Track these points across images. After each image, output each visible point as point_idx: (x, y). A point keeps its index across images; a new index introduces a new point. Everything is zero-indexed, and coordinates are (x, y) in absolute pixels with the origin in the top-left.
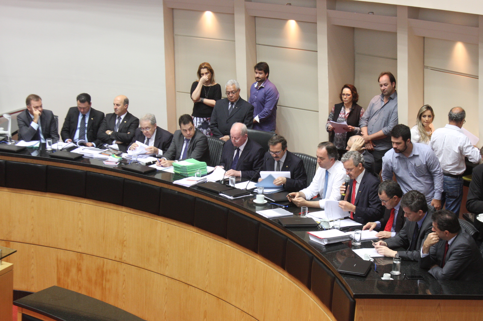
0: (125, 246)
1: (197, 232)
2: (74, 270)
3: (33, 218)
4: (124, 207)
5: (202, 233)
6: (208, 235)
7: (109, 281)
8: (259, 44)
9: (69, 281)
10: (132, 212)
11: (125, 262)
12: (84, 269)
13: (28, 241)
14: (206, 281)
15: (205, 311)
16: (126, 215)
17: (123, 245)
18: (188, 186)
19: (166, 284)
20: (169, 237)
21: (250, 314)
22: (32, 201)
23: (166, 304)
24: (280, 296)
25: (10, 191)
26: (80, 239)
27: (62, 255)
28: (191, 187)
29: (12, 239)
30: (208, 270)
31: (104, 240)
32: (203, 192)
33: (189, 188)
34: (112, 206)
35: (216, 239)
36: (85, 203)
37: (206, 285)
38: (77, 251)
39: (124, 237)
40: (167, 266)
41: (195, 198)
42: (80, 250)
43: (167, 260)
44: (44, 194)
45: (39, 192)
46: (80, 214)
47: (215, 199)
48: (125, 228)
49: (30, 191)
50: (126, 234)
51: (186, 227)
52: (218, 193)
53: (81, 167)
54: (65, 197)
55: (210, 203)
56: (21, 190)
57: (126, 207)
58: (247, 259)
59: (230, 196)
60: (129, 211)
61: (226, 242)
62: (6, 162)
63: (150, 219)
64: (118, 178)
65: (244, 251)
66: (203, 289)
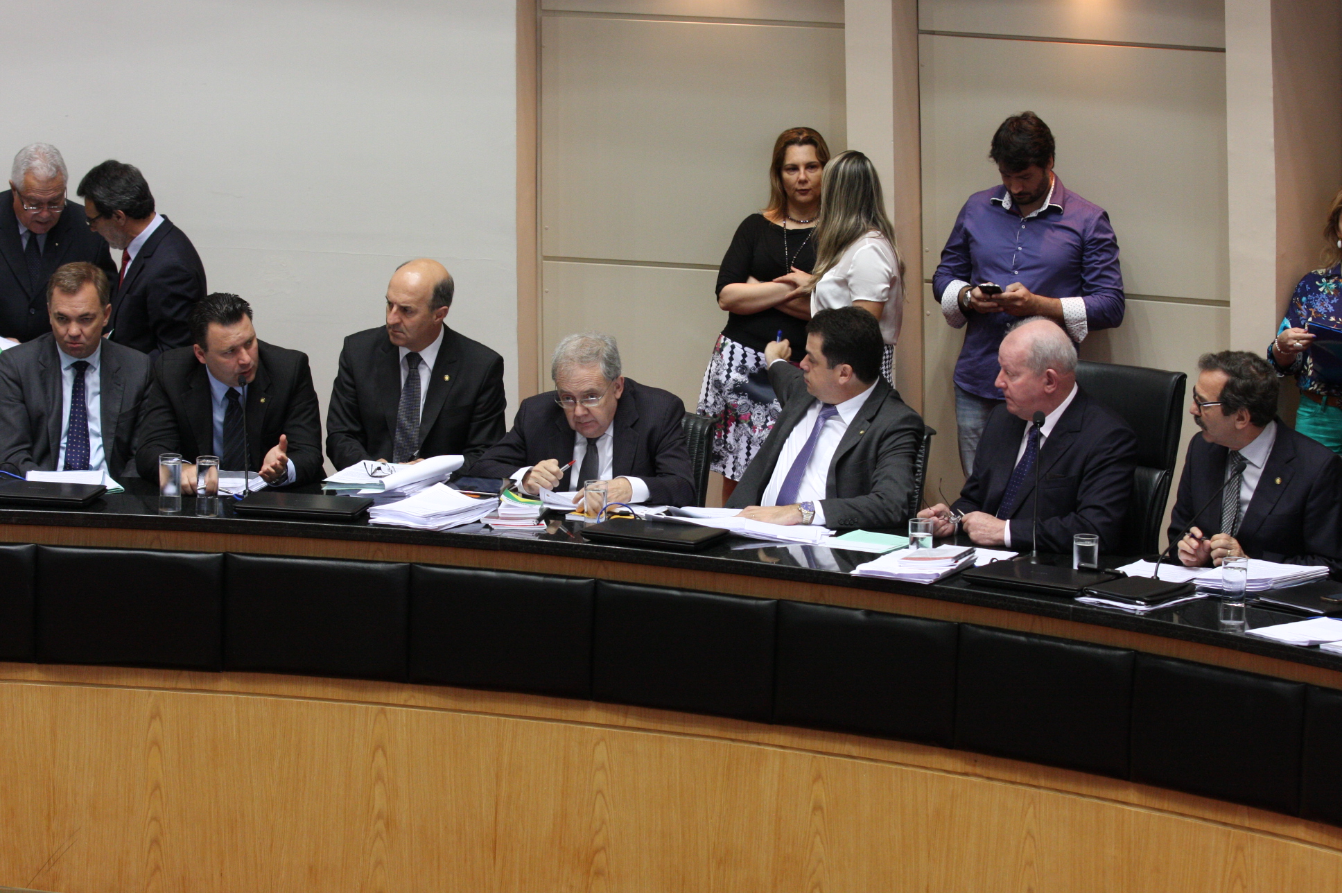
0: (599, 873)
1: (966, 774)
3: (157, 787)
4: (590, 704)
5: (992, 773)
6: (1026, 779)
8: (933, 33)
10: (631, 722)
16: (603, 739)
17: (592, 870)
18: (927, 581)
20: (821, 808)
22: (156, 715)
25: (51, 678)
26: (379, 863)
28: (937, 582)
31: (495, 857)
32: (1005, 599)
33: (930, 585)
34: (534, 707)
35: (1071, 787)
36: (402, 703)
39: (597, 833)
41: (958, 630)
44: (208, 680)
45: (185, 673)
46: (380, 752)
47: (1066, 618)
48: (599, 797)
49: (146, 671)
50: (603, 822)
51: (910, 758)
52: (1070, 597)
53: (384, 547)
54: (311, 688)
55: (1036, 641)
56: (104, 669)
57: (601, 705)
58: (1240, 848)
59: (1131, 600)
60: (620, 720)
61: (1121, 795)
62: (37, 551)
63: (723, 742)
64: (564, 581)
65: (1219, 817)
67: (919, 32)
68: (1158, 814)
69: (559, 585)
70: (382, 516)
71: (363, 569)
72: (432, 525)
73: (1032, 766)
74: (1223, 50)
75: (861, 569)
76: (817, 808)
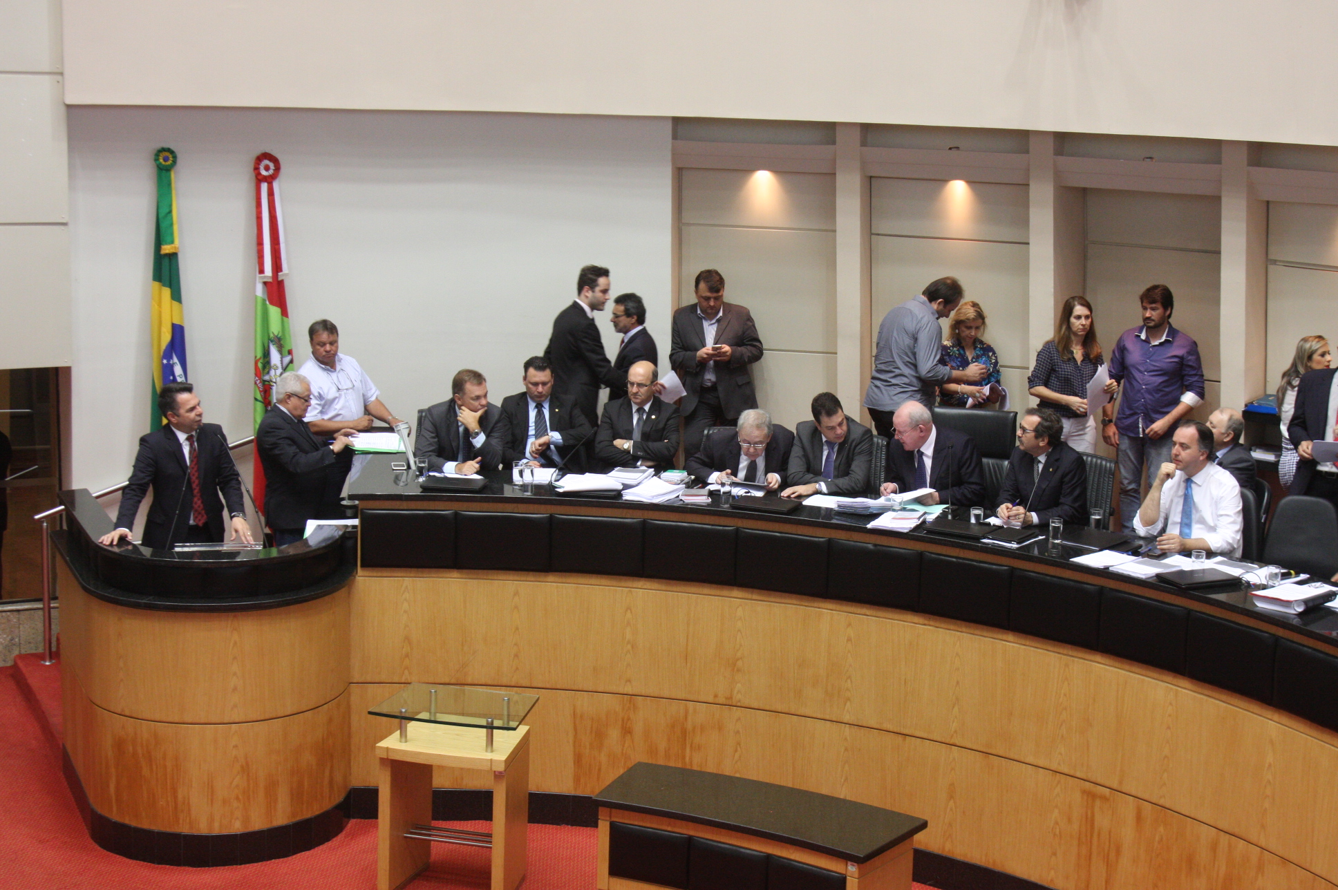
0: (739, 670)
1: (925, 625)
2: (614, 734)
3: (517, 629)
4: (735, 588)
5: (937, 625)
6: (956, 628)
7: (699, 748)
8: (878, 235)
9: (603, 758)
10: (755, 597)
11: (739, 704)
12: (638, 728)
13: (505, 681)
14: (953, 722)
15: (952, 784)
16: (741, 605)
17: (736, 668)
18: (905, 531)
19: (846, 739)
20: (851, 640)
21: (1078, 775)
22: (516, 593)
23: (845, 781)
24: (1169, 728)
25: (464, 576)
26: (628, 665)
27: (585, 703)
28: (910, 531)
29: (469, 680)
30: (957, 699)
31: (686, 662)
32: (945, 540)
33: (907, 533)
34: (706, 589)
35: (979, 632)
36: (640, 587)
37: (953, 730)
38: (622, 692)
39: (738, 651)
40: (848, 703)
41: (921, 555)
42: (628, 690)
43: (848, 689)
44: (542, 576)
45: (531, 573)
46: (629, 611)
47: (977, 551)
48: (739, 633)
49: (511, 572)
50: (741, 646)
51: (896, 616)
52: (977, 539)
53: (631, 511)
54: (594, 580)
55: (961, 561)
56: (490, 571)
57: (740, 588)
58: (1067, 665)
59: (1009, 542)
60: (749, 596)
61: (1005, 637)
62: (456, 514)
63: (802, 607)
64: (721, 528)
65: (1056, 650)
66: (943, 740)
67: (872, 234)
68: (1024, 647)
69: (719, 530)
70: (628, 496)
71: (621, 522)
72: (656, 501)
73: (959, 622)
74: (1028, 244)
75: (870, 526)
76: (849, 640)
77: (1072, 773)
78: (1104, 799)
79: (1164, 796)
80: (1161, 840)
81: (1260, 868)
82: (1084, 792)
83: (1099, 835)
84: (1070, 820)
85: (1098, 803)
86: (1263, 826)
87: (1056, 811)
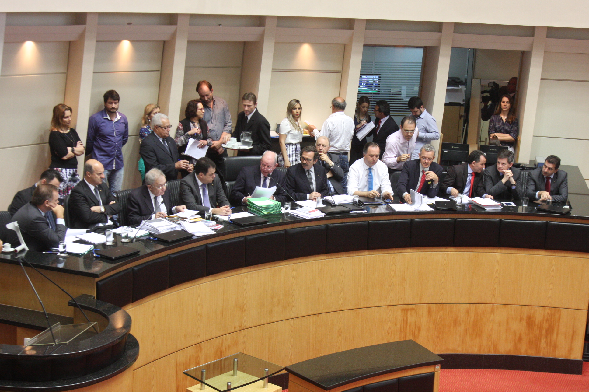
0: (245, 310)
3: (154, 327)
5: (333, 257)
6: (342, 256)
10: (252, 270)
11: (245, 328)
12: (202, 359)
14: (341, 300)
15: (340, 329)
16: (247, 276)
17: (243, 310)
19: (292, 326)
20: (294, 277)
21: (399, 303)
22: (154, 307)
24: (444, 270)
26: (199, 327)
27: (180, 357)
31: (223, 315)
34: (231, 273)
36: (203, 282)
37: (341, 303)
38: (196, 343)
39: (244, 300)
40: (293, 308)
41: (327, 226)
42: (198, 341)
43: (293, 302)
45: (159, 292)
46: (199, 297)
48: (245, 291)
50: (246, 297)
51: (314, 259)
58: (394, 258)
60: (250, 270)
61: (363, 253)
62: (132, 269)
65: (388, 252)
66: (336, 310)
68: (373, 255)
73: (343, 253)
76: (293, 277)
77: (397, 304)
78: (412, 309)
79: (442, 299)
80: (441, 317)
81: (492, 311)
82: (402, 310)
83: (410, 326)
84: (396, 324)
85: (409, 312)
86: (494, 295)
87: (389, 323)
